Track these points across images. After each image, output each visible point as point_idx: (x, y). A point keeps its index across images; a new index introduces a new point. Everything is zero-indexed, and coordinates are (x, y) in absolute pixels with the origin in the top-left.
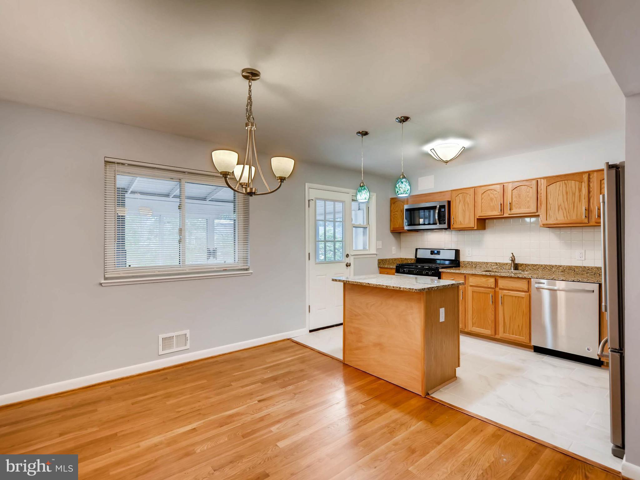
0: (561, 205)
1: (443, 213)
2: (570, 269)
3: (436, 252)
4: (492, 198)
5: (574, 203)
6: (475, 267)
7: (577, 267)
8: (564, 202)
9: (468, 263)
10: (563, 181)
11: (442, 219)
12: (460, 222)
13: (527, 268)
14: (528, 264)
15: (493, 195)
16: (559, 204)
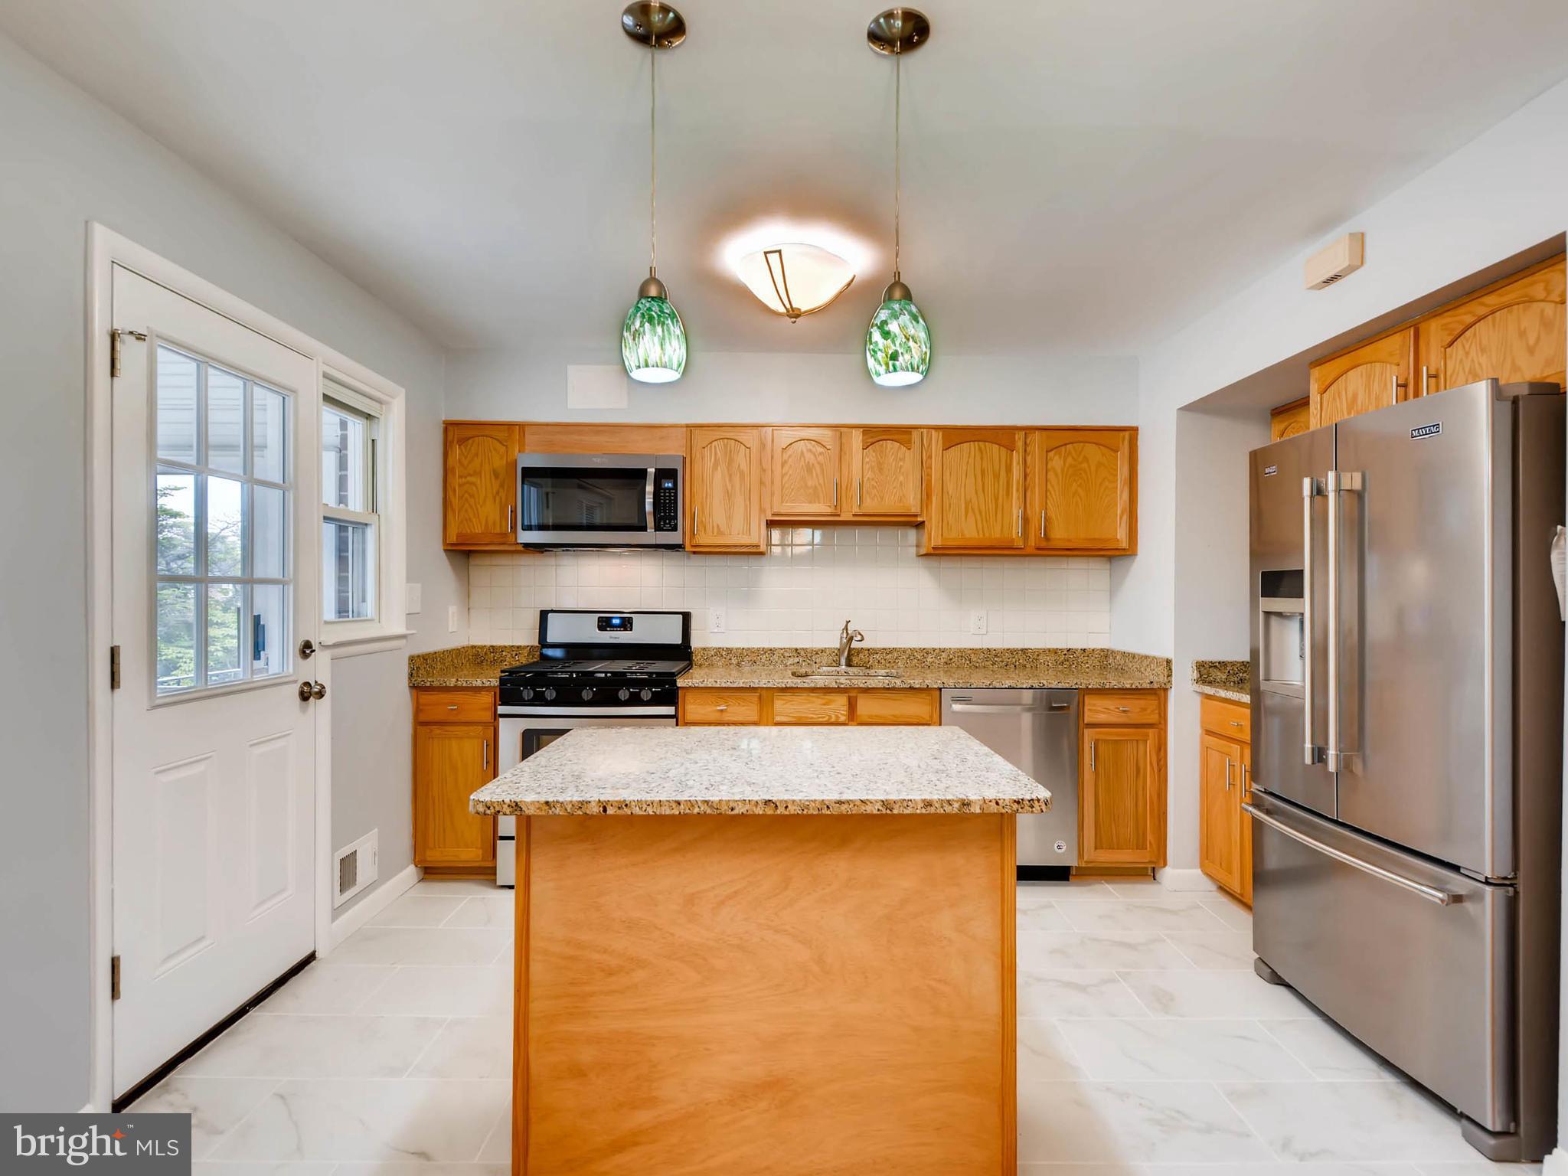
0: (971, 501)
1: (670, 496)
2: (962, 657)
3: (616, 622)
4: (811, 464)
5: (997, 499)
6: (738, 665)
7: (974, 651)
8: (976, 493)
9: (718, 652)
10: (976, 443)
11: (665, 512)
12: (718, 526)
13: (871, 658)
14: (873, 649)
15: (812, 456)
16: (968, 498)
